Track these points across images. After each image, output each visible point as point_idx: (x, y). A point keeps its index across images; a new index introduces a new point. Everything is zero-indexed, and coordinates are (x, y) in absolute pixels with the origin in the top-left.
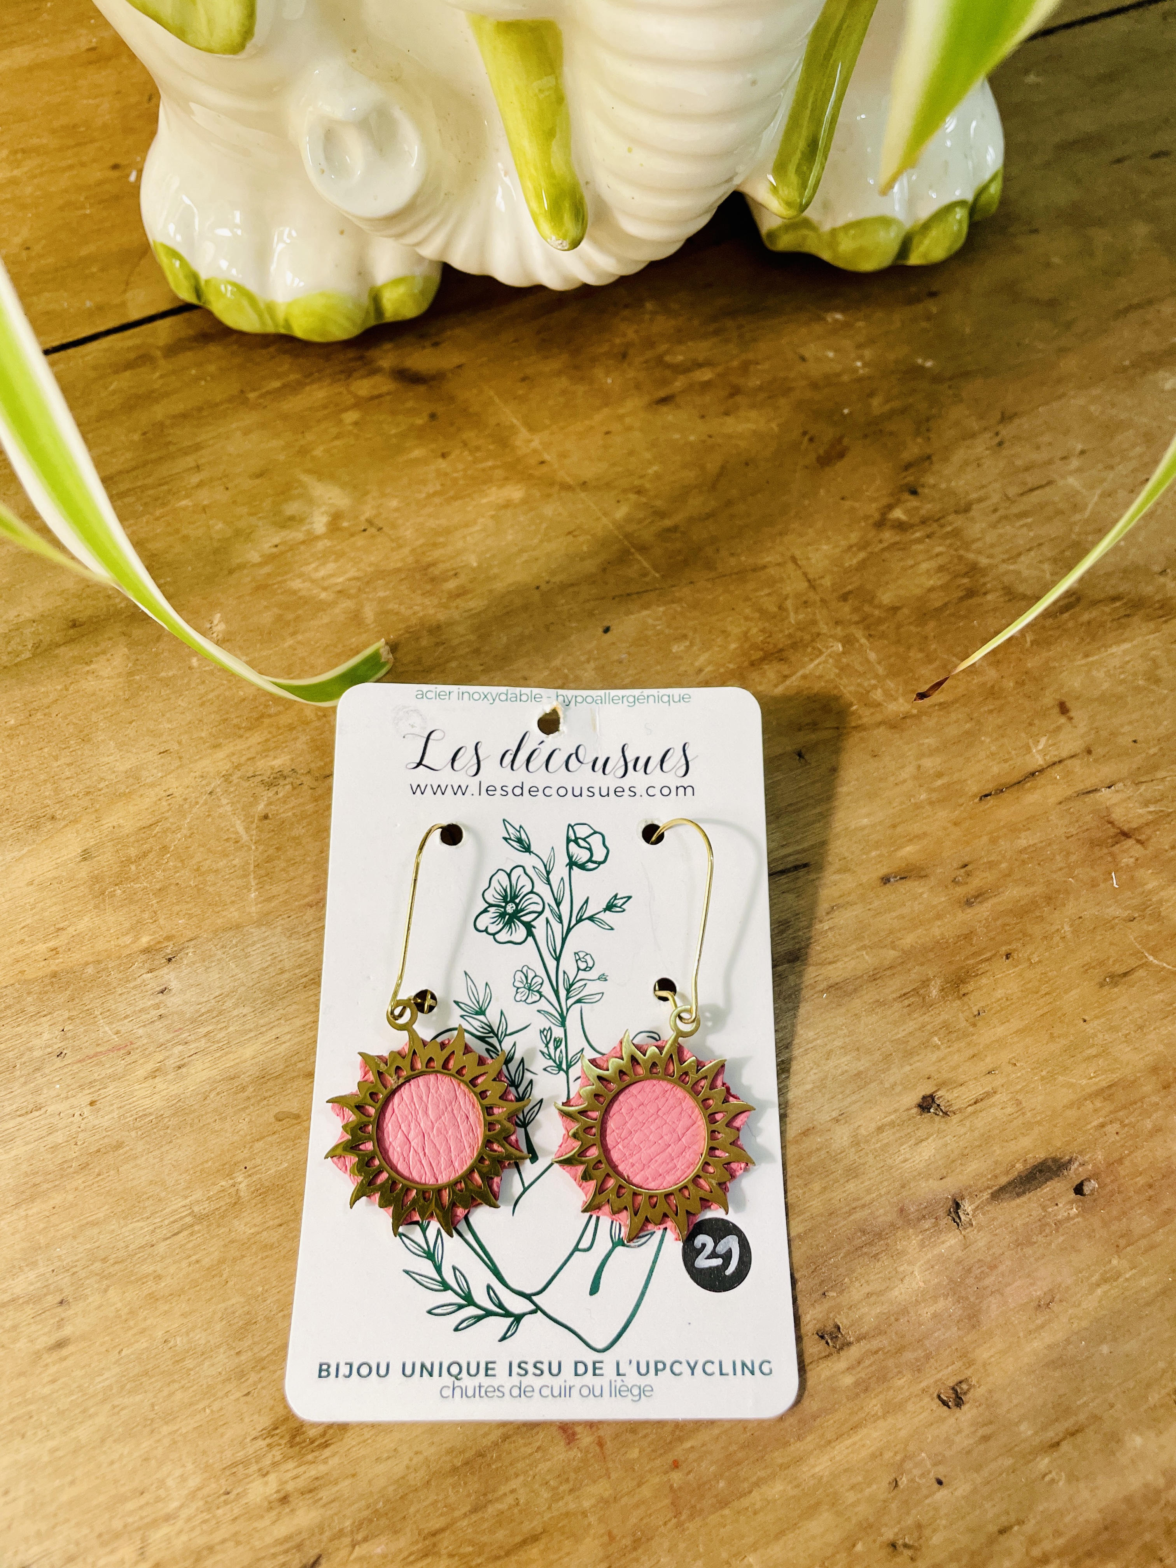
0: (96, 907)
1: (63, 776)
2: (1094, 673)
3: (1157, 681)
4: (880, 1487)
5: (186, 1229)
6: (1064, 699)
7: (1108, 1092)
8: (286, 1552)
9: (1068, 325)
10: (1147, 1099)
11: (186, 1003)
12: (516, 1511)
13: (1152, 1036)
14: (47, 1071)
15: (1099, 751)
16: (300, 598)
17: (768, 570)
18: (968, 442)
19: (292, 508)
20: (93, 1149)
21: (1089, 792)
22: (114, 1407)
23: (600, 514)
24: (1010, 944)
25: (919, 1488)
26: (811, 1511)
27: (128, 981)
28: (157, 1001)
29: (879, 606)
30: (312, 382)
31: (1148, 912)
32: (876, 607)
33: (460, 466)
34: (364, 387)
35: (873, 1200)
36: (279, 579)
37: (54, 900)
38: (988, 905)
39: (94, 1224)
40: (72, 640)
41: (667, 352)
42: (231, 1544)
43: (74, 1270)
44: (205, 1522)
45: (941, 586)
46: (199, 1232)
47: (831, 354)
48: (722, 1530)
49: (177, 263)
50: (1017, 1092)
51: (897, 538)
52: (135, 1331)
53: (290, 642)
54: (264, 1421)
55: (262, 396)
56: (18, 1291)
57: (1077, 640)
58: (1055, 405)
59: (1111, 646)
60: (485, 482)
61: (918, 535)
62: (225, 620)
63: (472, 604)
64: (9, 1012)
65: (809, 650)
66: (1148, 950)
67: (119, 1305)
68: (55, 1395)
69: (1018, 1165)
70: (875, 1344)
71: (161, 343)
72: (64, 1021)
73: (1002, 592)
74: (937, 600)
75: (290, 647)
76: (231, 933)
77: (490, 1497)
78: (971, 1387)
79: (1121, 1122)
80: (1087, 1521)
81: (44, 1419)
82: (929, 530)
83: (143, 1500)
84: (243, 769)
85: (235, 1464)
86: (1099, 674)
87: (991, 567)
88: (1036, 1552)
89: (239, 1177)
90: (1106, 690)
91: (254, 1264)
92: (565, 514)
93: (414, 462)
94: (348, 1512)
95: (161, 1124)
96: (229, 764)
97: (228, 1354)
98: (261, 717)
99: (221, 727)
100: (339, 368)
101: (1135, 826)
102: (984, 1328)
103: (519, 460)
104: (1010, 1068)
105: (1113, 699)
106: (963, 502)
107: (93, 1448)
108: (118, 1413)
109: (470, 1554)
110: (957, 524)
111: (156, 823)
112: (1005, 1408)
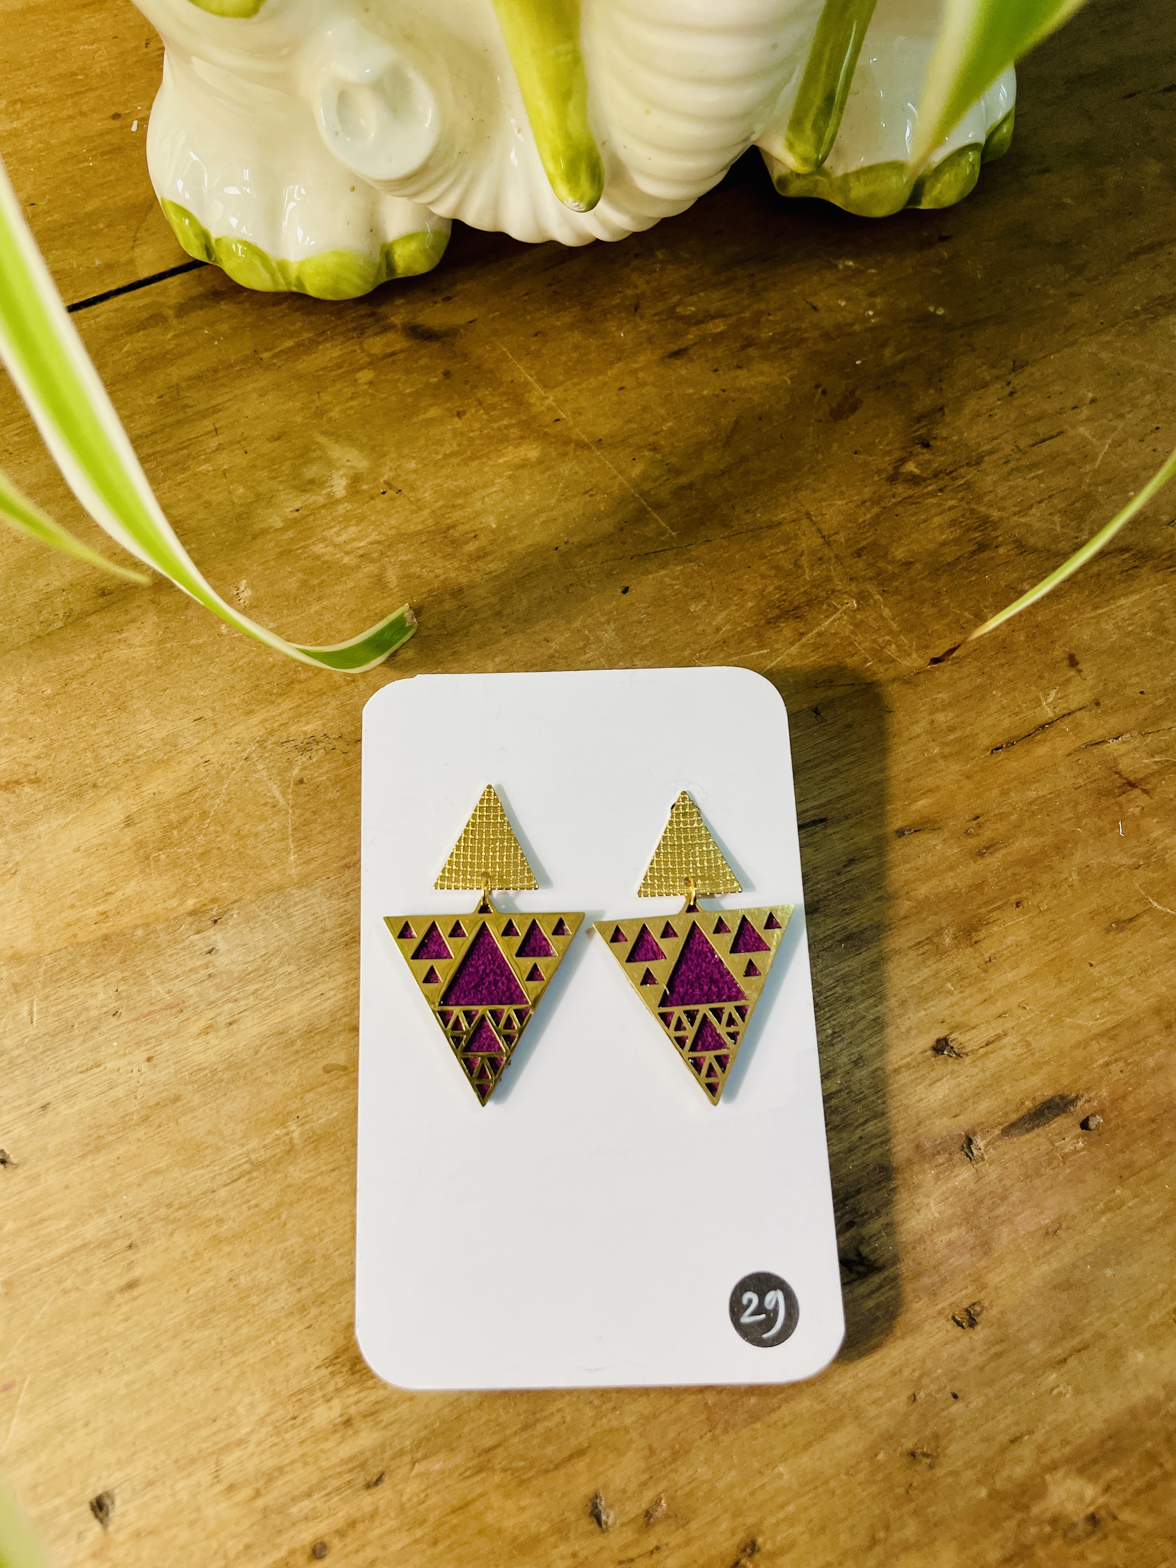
0: (142, 871)
1: (102, 744)
2: (1103, 626)
3: (1165, 632)
4: (900, 1402)
5: (243, 1176)
6: (1074, 652)
7: (1113, 1033)
8: (351, 1471)
9: (1080, 270)
10: (1150, 1039)
11: (233, 963)
12: (563, 1428)
13: (1155, 979)
14: (104, 1030)
15: (1107, 702)
16: (324, 562)
17: (783, 528)
18: (980, 392)
19: (311, 471)
20: (152, 1102)
21: (1098, 743)
22: (185, 1342)
23: (615, 472)
24: (1020, 893)
25: (936, 1401)
26: (836, 1424)
27: (176, 942)
28: (206, 961)
29: (893, 562)
30: (326, 340)
31: (1153, 859)
32: (889, 563)
33: (476, 425)
34: (377, 344)
35: (890, 1138)
36: (303, 543)
37: (101, 865)
38: (999, 855)
39: (158, 1172)
40: (103, 609)
41: (678, 304)
42: (299, 1465)
43: (141, 1216)
44: (274, 1445)
45: (953, 540)
46: (257, 1178)
47: (843, 304)
48: (754, 1443)
50: (1027, 1034)
51: (910, 492)
52: (201, 1271)
53: (316, 607)
54: (325, 1352)
55: (276, 356)
56: (88, 1236)
57: (1086, 592)
58: (1066, 352)
59: (1119, 598)
60: (501, 441)
61: (930, 488)
62: (251, 586)
63: (492, 566)
64: (64, 974)
65: (825, 607)
66: (1152, 896)
67: (185, 1248)
68: (129, 1332)
69: (1027, 1103)
70: (893, 1271)
71: (172, 302)
72: (118, 981)
73: (1012, 546)
74: (950, 554)
75: (316, 612)
76: (274, 894)
77: (538, 1416)
78: (983, 1308)
79: (1126, 1061)
80: (1093, 1431)
81: (119, 1354)
82: (941, 483)
83: (215, 1427)
84: (277, 734)
85: (301, 1391)
86: (1108, 626)
87: (1002, 519)
88: (1046, 1459)
89: (293, 1126)
90: (1115, 642)
91: (310, 1207)
92: (582, 473)
93: (430, 422)
94: (408, 1432)
95: (216, 1078)
96: (263, 730)
97: (289, 1290)
98: (292, 683)
99: (252, 693)
100: (352, 325)
101: (1141, 775)
102: (996, 1255)
103: (534, 418)
104: (1020, 1012)
105: (1122, 651)
106: (974, 454)
107: (167, 1380)
108: (189, 1347)
109: (521, 1468)
110: (968, 477)
111: (195, 789)
112: (1015, 1328)
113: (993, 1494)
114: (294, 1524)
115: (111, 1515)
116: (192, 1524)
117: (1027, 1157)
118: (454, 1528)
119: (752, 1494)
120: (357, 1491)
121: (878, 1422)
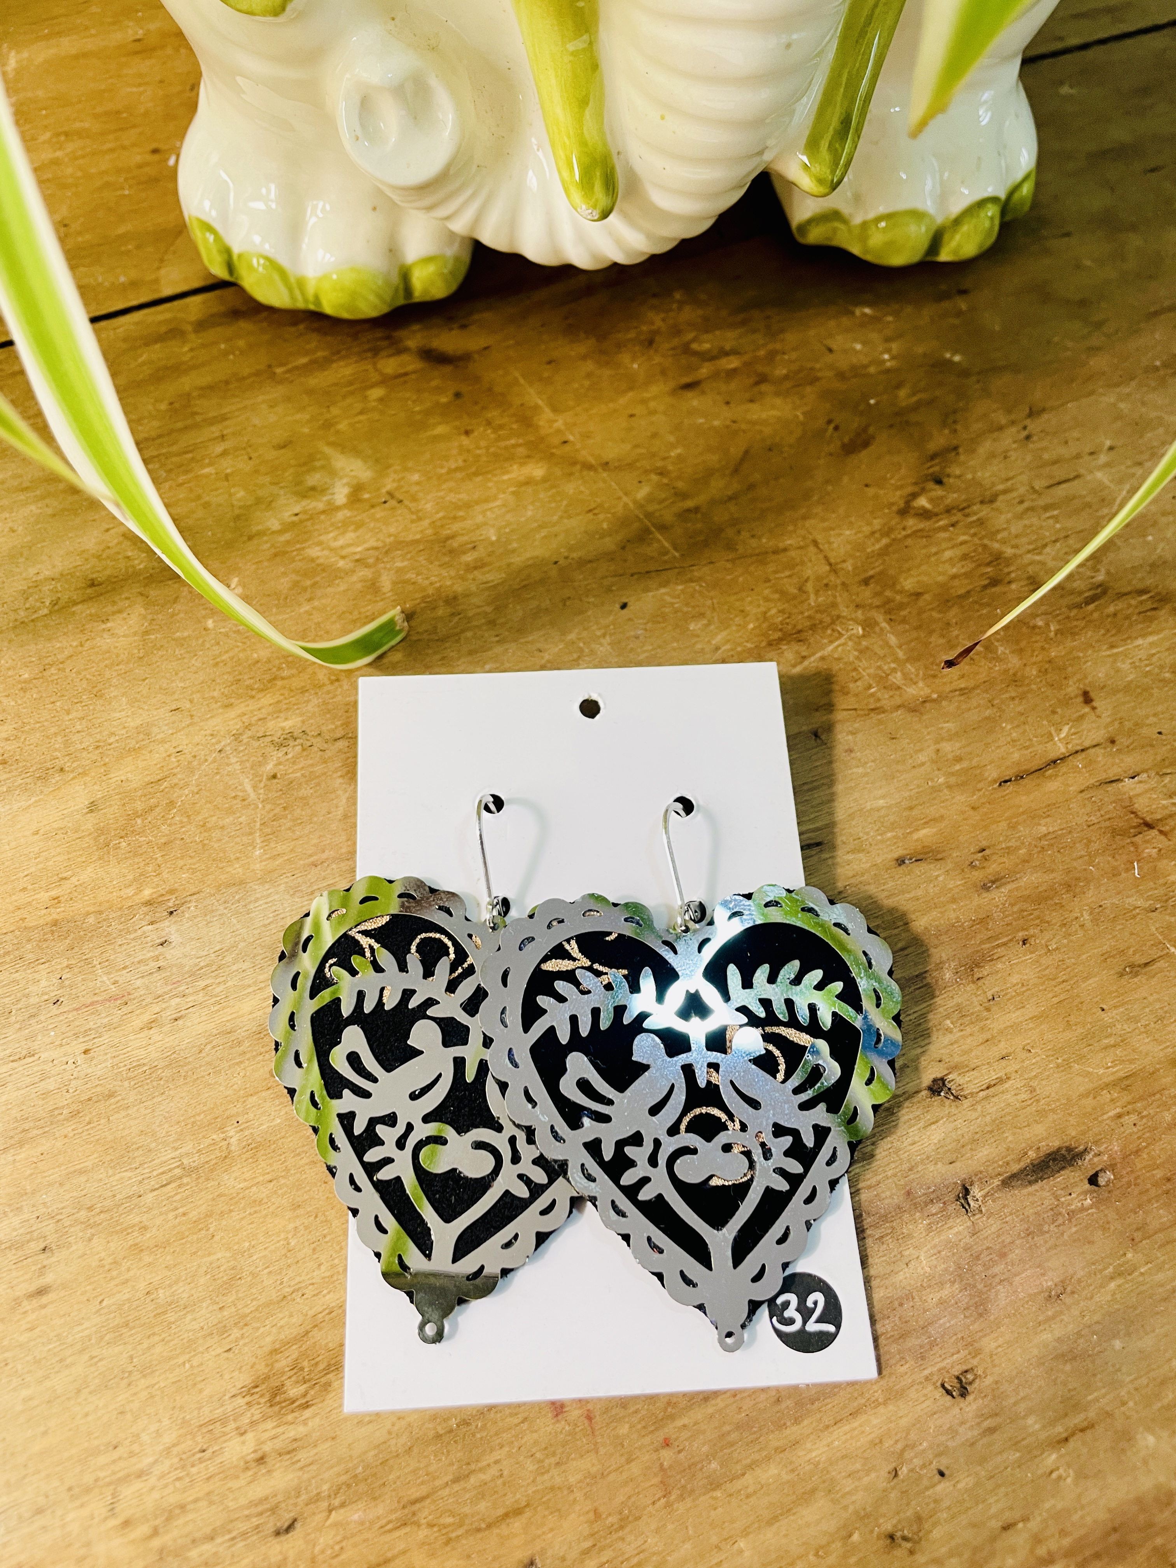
0: (100, 859)
1: (74, 730)
2: (1119, 664)
4: (879, 1477)
5: (174, 1181)
6: (1088, 689)
7: (1125, 1082)
8: (261, 1514)
9: (1099, 325)
10: (1167, 1092)
11: (186, 956)
12: (499, 1482)
14: (42, 1018)
15: (1122, 741)
16: (318, 565)
17: (788, 553)
18: (996, 434)
19: (313, 479)
20: (84, 1097)
21: (1112, 782)
22: (93, 1357)
23: (621, 494)
24: (1027, 930)
25: (920, 1478)
26: (807, 1497)
27: (129, 932)
28: (157, 953)
29: (901, 592)
30: (340, 359)
31: (1171, 903)
32: (897, 592)
33: (483, 443)
34: (390, 365)
35: (879, 1181)
36: (298, 546)
37: (58, 850)
38: (1005, 890)
39: (82, 1172)
40: (91, 599)
41: (694, 340)
42: (203, 1504)
43: (59, 1217)
44: (178, 1479)
45: (965, 574)
46: (187, 1184)
47: (858, 347)
48: (713, 1513)
49: (211, 238)
50: (1031, 1079)
51: (921, 526)
52: (117, 1281)
53: (306, 607)
54: (244, 1379)
55: (290, 371)
57: (1102, 632)
58: (1085, 401)
59: (1136, 638)
60: (506, 460)
61: (941, 523)
63: (489, 577)
64: (8, 959)
65: (829, 632)
66: (1169, 941)
67: (103, 1255)
68: (32, 1343)
69: (1030, 1153)
71: (192, 318)
72: (62, 969)
73: (1025, 583)
74: (960, 587)
75: (306, 612)
76: (234, 889)
77: (473, 1467)
78: (976, 1377)
79: (1139, 1114)
80: (1095, 1521)
81: (20, 1367)
83: (116, 1454)
84: (253, 729)
85: (213, 1422)
87: (1015, 556)
88: (1041, 1551)
89: (231, 1131)
90: (1132, 681)
91: (242, 1219)
92: (587, 492)
93: (437, 438)
94: (326, 1475)
95: (154, 1075)
96: (240, 724)
97: (211, 1308)
99: (233, 687)
100: (366, 347)
101: (1159, 816)
102: (992, 1318)
103: (542, 439)
104: (1025, 1055)
105: (1139, 690)
106: (988, 493)
107: (68, 1399)
108: (96, 1363)
109: (450, 1525)
110: (981, 515)
111: (164, 779)
112: (1012, 1401)
117: (1030, 1211)
120: (266, 1537)
121: (854, 1498)
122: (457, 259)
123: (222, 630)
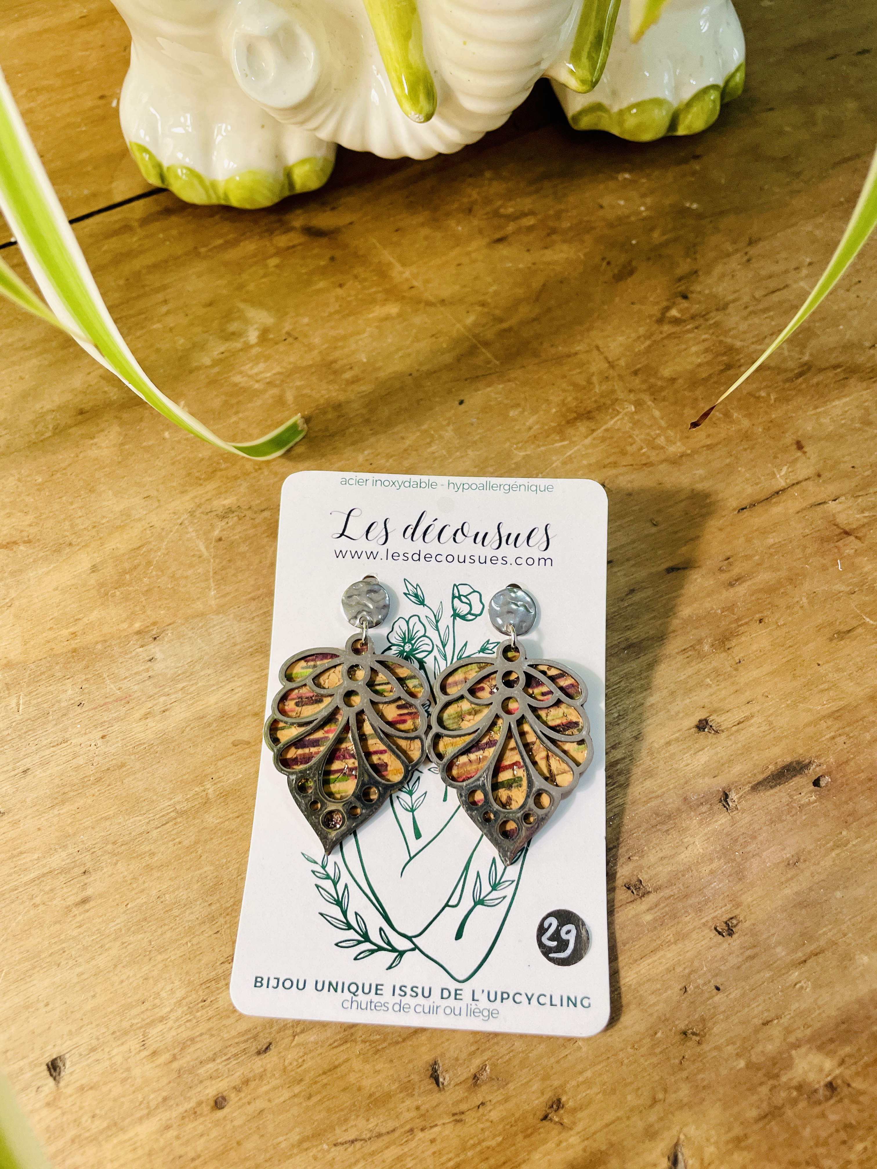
0: (102, 604)
1: (76, 516)
3: (870, 424)
4: (674, 992)
5: (171, 821)
6: (799, 439)
7: (837, 714)
8: (246, 1041)
9: (798, 175)
10: (866, 719)
11: (167, 668)
13: (869, 674)
14: (71, 716)
15: (826, 475)
16: (241, 388)
17: (578, 356)
18: (725, 260)
19: (233, 327)
20: (104, 768)
21: (820, 504)
22: (123, 943)
23: (454, 322)
24: (762, 612)
25: (703, 992)
27: (126, 654)
28: (147, 666)
29: (662, 378)
30: (246, 239)
31: (865, 587)
32: (659, 379)
33: (353, 292)
34: (282, 240)
35: (664, 793)
36: (225, 375)
37: (72, 600)
38: (746, 585)
39: (106, 819)
40: (80, 423)
41: (500, 207)
42: (207, 1036)
43: (93, 850)
44: (188, 1021)
45: (707, 362)
46: (180, 822)
47: (622, 203)
49: (147, 157)
50: (769, 716)
51: (673, 330)
52: (136, 891)
53: (234, 419)
55: (211, 250)
56: (54, 865)
57: (808, 397)
58: (790, 231)
59: (834, 400)
60: (371, 303)
61: (688, 327)
63: (363, 388)
64: (43, 677)
65: (610, 410)
66: (866, 614)
67: (126, 873)
68: (81, 936)
69: (770, 767)
70: (667, 892)
71: (137, 217)
72: (82, 682)
74: (704, 372)
75: (235, 422)
76: (198, 619)
78: (739, 921)
79: (848, 735)
80: (828, 1017)
81: (73, 953)
82: (697, 323)
83: (143, 1007)
84: (203, 507)
85: (209, 981)
86: (825, 420)
88: (792, 1039)
89: (208, 785)
90: (831, 432)
91: (219, 844)
92: (430, 322)
93: (319, 291)
95: (152, 751)
96: (194, 504)
97: (203, 905)
98: (215, 471)
99: (187, 479)
100: (264, 228)
101: (855, 527)
102: (748, 881)
103: (395, 286)
104: (764, 699)
105: (837, 438)
106: (722, 303)
107: (109, 972)
108: (126, 947)
109: (377, 1040)
110: (718, 318)
111: (142, 546)
112: (764, 936)
113: (749, 1065)
114: (201, 1082)
115: (62, 1074)
116: (124, 1081)
117: (771, 807)
118: (325, 1086)
119: (558, 1062)
120: (251, 1056)
121: (657, 1008)
122: (325, 160)
123: (176, 439)
